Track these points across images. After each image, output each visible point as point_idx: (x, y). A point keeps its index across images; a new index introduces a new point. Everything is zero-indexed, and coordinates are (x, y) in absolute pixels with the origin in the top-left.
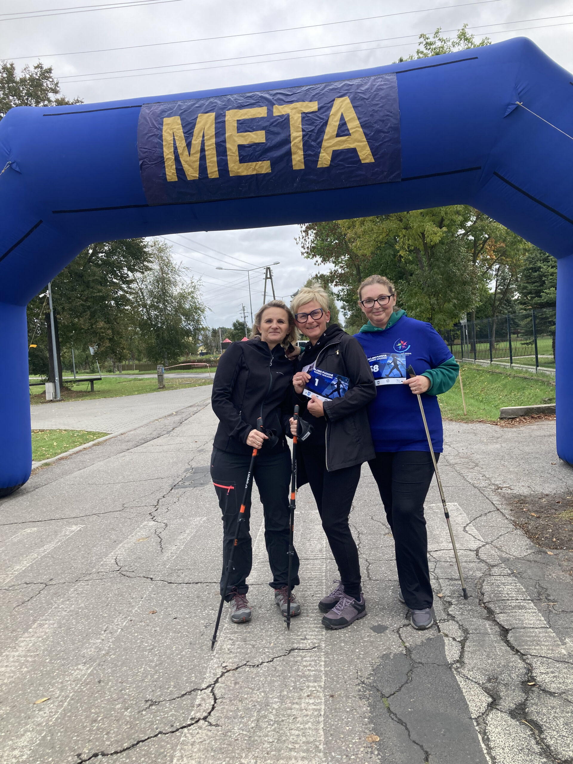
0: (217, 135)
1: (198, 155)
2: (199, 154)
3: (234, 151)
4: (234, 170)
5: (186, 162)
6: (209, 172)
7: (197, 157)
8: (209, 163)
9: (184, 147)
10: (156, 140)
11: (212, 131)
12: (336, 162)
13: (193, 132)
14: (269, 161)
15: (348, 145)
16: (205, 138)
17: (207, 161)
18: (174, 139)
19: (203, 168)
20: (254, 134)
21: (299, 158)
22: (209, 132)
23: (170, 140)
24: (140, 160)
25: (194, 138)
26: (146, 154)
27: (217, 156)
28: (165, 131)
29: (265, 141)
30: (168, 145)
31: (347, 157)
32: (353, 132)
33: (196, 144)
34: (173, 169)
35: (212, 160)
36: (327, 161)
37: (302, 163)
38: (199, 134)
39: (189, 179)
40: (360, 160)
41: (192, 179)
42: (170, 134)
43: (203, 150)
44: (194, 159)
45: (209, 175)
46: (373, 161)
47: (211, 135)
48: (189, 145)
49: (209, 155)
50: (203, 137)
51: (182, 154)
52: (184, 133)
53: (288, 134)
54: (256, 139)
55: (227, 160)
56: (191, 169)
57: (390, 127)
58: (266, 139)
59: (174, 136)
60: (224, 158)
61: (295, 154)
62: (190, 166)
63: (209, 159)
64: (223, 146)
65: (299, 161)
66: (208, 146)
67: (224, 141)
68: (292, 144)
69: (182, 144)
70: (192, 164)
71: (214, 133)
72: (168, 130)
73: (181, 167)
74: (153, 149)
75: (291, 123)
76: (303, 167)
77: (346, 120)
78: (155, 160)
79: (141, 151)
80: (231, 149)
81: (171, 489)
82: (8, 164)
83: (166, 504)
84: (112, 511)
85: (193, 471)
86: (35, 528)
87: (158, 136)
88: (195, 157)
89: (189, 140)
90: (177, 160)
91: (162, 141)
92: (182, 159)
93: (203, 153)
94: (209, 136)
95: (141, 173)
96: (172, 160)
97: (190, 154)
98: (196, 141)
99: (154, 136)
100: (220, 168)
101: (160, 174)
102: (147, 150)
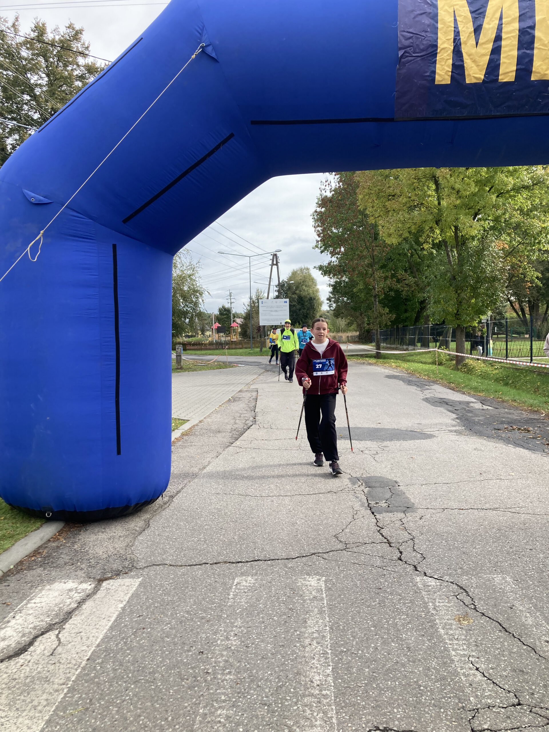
0: (522, 17)
1: (490, 46)
4: (540, 70)
5: (469, 55)
6: (502, 70)
7: (487, 49)
8: (504, 58)
9: (470, 33)
10: (426, 21)
13: (485, 11)
16: (504, 20)
17: (502, 56)
18: (455, 20)
22: (510, 13)
23: (449, 22)
24: (401, 49)
25: (486, 20)
26: (411, 40)
27: (519, 49)
30: (444, 30)
33: (489, 28)
34: (448, 66)
35: (510, 53)
38: (494, 14)
41: (474, 81)
42: (448, 12)
43: (498, 38)
44: (483, 51)
45: (500, 77)
47: (513, 17)
48: (478, 30)
49: (506, 46)
50: (501, 18)
51: (466, 43)
52: (472, 12)
55: (533, 55)
56: (475, 68)
59: (455, 16)
60: (528, 52)
62: (474, 61)
63: (505, 52)
64: (529, 34)
66: (507, 33)
67: (533, 27)
69: (467, 28)
70: (477, 58)
71: (518, 15)
72: (446, 7)
73: (461, 63)
78: (423, 50)
79: (403, 36)
80: (541, 40)
81: (373, 513)
82: (202, 47)
83: (401, 541)
84: (333, 549)
85: (363, 484)
86: (250, 578)
87: (431, 15)
88: (484, 48)
89: (479, 23)
90: (457, 52)
91: (437, 22)
92: (464, 50)
93: (498, 42)
94: (509, 19)
95: (399, 69)
96: (449, 52)
97: (477, 44)
98: (490, 24)
99: (424, 15)
100: (519, 67)
101: (426, 72)
102: (412, 35)
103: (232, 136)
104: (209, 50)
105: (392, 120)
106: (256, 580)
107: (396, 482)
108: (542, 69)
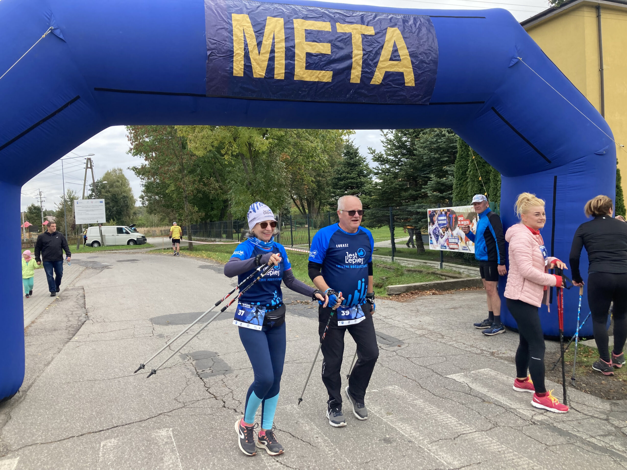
0: (287, 39)
1: (268, 56)
2: (269, 54)
3: (302, 57)
4: (299, 74)
5: (255, 60)
6: (276, 72)
7: (266, 57)
8: (277, 64)
9: (255, 46)
10: (226, 34)
11: (282, 36)
12: (386, 81)
13: (264, 33)
14: (332, 72)
15: (398, 69)
16: (276, 40)
17: (275, 63)
18: (245, 36)
19: (270, 69)
20: (321, 45)
21: (357, 74)
22: (280, 36)
23: (241, 37)
24: (209, 50)
25: (264, 39)
26: (215, 45)
27: (286, 60)
28: (235, 27)
29: (330, 54)
31: (395, 78)
32: (403, 59)
33: (267, 44)
34: (241, 65)
35: (280, 62)
36: (379, 80)
37: (359, 78)
38: (269, 35)
39: (254, 77)
40: (404, 83)
41: (259, 77)
42: (240, 30)
43: (273, 51)
44: (263, 58)
45: (275, 76)
46: (414, 85)
47: (281, 39)
48: (259, 44)
49: (278, 57)
50: (274, 39)
51: (252, 52)
52: (255, 32)
53: (350, 51)
54: (322, 50)
55: (294, 64)
56: (259, 68)
57: (431, 60)
58: (332, 52)
59: (244, 33)
60: (291, 62)
61: (354, 69)
62: (258, 64)
63: (277, 61)
64: (292, 51)
65: (357, 76)
67: (294, 47)
68: (353, 60)
69: (252, 42)
70: (260, 63)
71: (284, 37)
72: (238, 26)
73: (249, 64)
74: (223, 42)
75: (353, 41)
76: (359, 82)
77: (398, 47)
78: (224, 53)
79: (210, 42)
80: (299, 55)
81: (201, 378)
82: (50, 29)
83: (224, 395)
84: (175, 408)
85: (191, 358)
86: (113, 440)
87: (228, 30)
88: (264, 57)
89: (259, 40)
90: (247, 57)
91: (233, 36)
92: (251, 56)
93: (273, 54)
94: (279, 40)
95: (208, 63)
96: (241, 56)
97: (259, 53)
98: (267, 42)
99: (223, 30)
100: (286, 71)
101: (227, 67)
102: (216, 42)
103: (78, 97)
104: (57, 32)
105: (205, 96)
106: (118, 440)
107: (216, 353)
108: (300, 74)
